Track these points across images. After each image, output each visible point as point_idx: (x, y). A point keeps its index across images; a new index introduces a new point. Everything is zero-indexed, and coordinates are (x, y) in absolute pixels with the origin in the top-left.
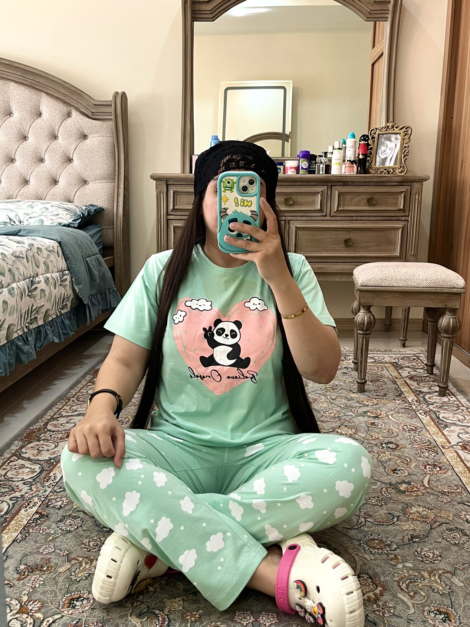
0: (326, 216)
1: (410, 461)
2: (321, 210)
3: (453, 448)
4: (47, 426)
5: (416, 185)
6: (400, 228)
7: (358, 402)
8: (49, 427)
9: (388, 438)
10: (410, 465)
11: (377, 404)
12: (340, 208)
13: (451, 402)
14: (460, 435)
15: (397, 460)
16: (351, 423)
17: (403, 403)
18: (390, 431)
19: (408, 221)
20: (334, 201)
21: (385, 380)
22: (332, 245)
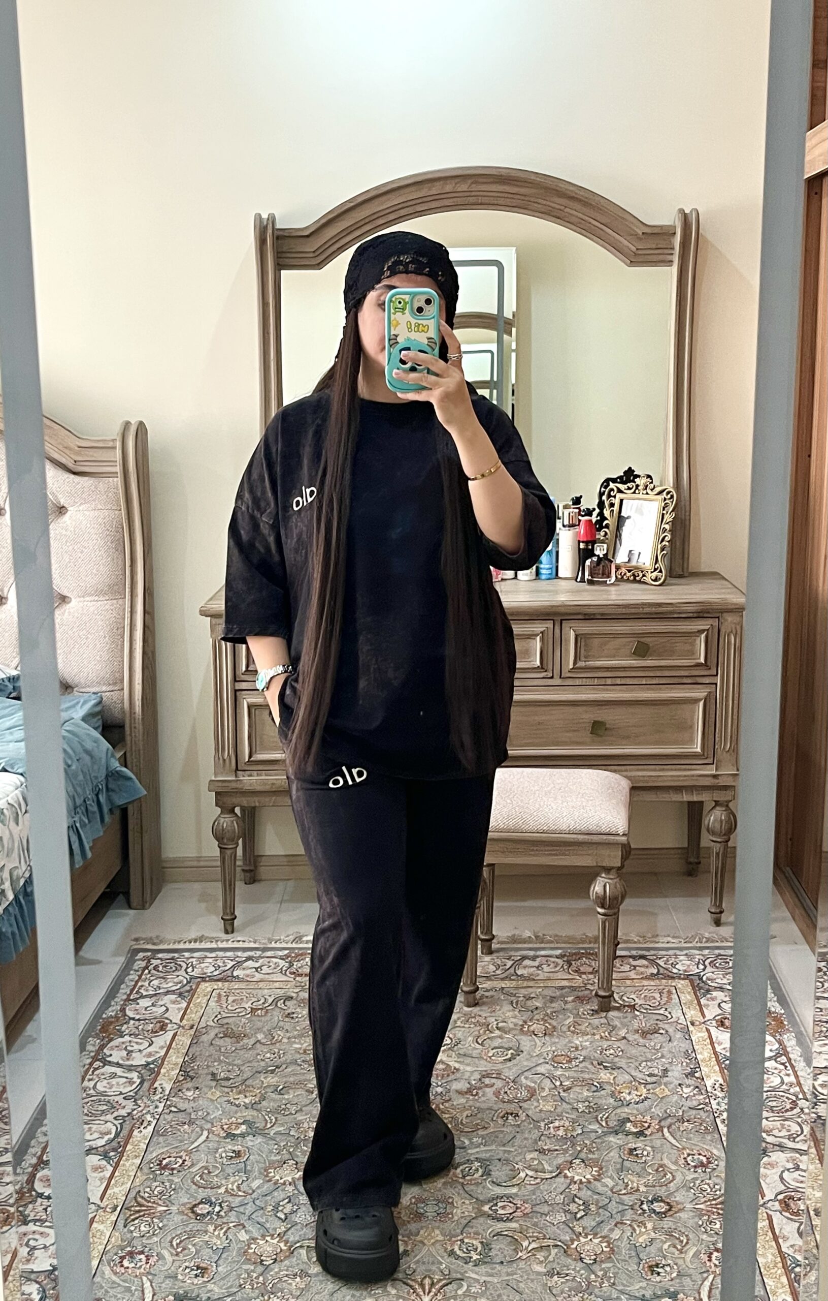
0: (552, 677)
1: (687, 1243)
2: (542, 668)
3: (766, 1209)
4: (33, 1182)
5: (730, 619)
6: (701, 700)
7: (612, 1095)
8: (39, 1187)
9: (654, 1186)
10: (686, 1252)
11: (646, 1098)
12: (580, 664)
13: (784, 1087)
14: (786, 1175)
15: (665, 1242)
16: (593, 1153)
17: (694, 1095)
18: (661, 1169)
19: (716, 684)
20: (568, 651)
21: (671, 1030)
22: (567, 732)
